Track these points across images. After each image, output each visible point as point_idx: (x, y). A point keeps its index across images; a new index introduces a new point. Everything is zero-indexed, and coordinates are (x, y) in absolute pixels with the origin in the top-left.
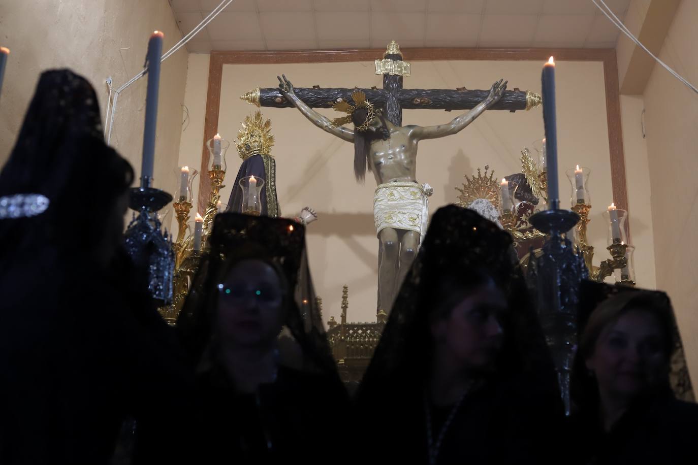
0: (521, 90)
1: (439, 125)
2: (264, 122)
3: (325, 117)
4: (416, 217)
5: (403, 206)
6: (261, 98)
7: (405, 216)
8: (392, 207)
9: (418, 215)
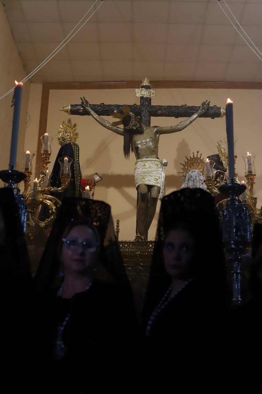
0: (217, 106)
1: (172, 126)
2: (73, 125)
3: (107, 121)
5: (151, 172)
6: (71, 110)
7: (152, 177)
8: (144, 172)
9: (159, 177)
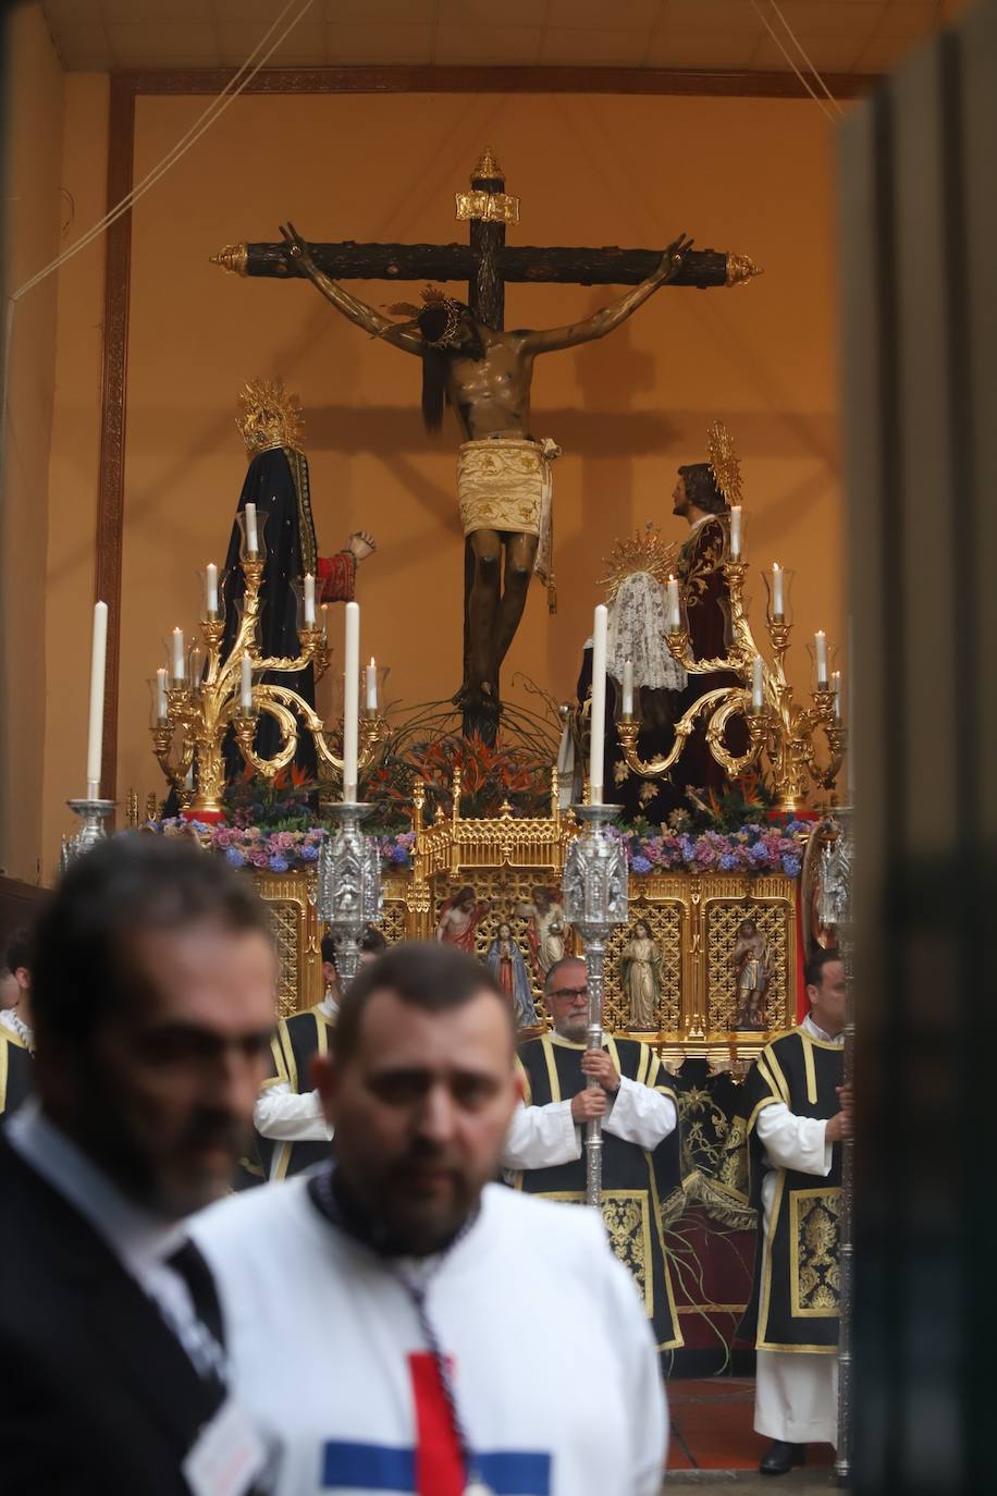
1: (571, 325)
3: (368, 308)
4: (532, 506)
5: (510, 487)
6: (249, 262)
7: (515, 506)
8: (489, 487)
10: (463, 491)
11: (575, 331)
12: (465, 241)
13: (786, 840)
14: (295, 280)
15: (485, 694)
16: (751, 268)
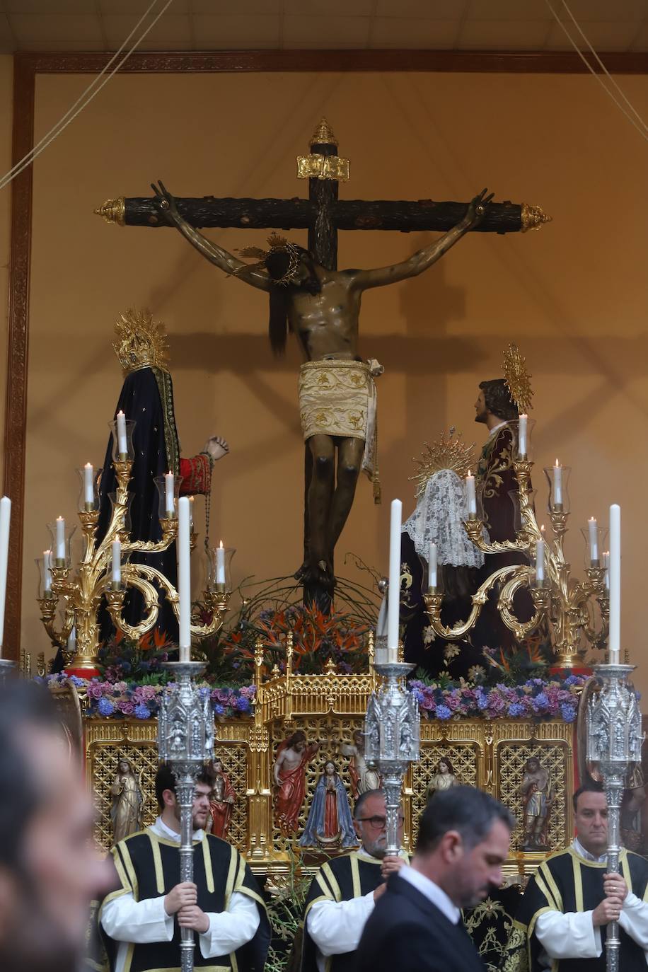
0: (513, 203)
2: (155, 323)
3: (225, 251)
4: (360, 415)
5: (341, 399)
6: (126, 214)
7: (345, 415)
8: (324, 400)
9: (362, 413)
10: (303, 403)
11: (396, 270)
12: (304, 195)
13: (564, 692)
14: (165, 229)
15: (321, 570)
16: (542, 216)
